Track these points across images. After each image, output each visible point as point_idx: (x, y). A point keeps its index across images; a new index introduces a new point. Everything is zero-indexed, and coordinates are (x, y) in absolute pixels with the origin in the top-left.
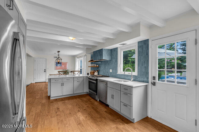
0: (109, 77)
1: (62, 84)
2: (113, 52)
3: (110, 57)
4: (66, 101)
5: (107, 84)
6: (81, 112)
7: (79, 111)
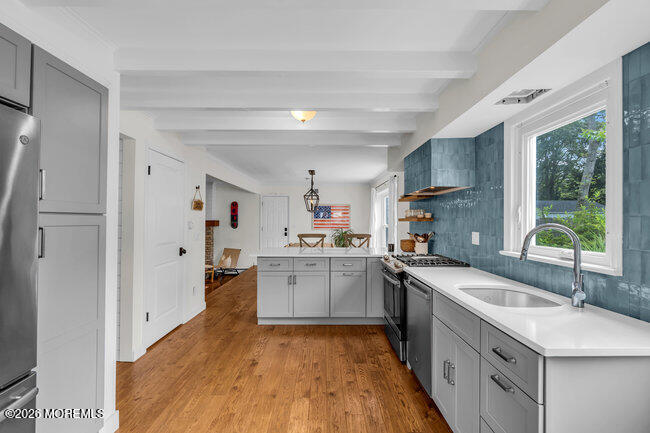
0: (468, 265)
1: (292, 281)
2: (485, 150)
3: (472, 173)
4: (296, 341)
5: (430, 301)
6: (311, 401)
7: (307, 394)
